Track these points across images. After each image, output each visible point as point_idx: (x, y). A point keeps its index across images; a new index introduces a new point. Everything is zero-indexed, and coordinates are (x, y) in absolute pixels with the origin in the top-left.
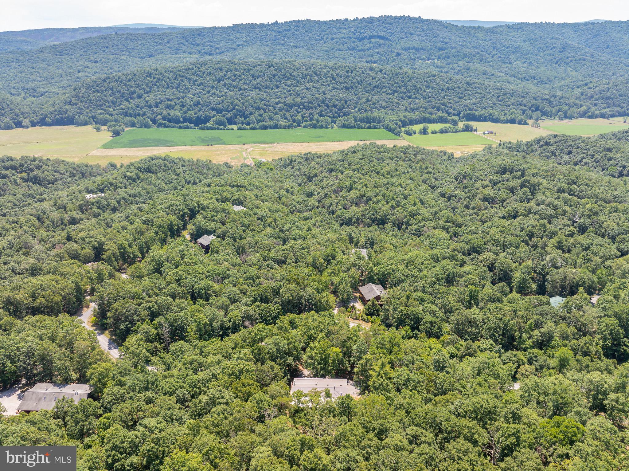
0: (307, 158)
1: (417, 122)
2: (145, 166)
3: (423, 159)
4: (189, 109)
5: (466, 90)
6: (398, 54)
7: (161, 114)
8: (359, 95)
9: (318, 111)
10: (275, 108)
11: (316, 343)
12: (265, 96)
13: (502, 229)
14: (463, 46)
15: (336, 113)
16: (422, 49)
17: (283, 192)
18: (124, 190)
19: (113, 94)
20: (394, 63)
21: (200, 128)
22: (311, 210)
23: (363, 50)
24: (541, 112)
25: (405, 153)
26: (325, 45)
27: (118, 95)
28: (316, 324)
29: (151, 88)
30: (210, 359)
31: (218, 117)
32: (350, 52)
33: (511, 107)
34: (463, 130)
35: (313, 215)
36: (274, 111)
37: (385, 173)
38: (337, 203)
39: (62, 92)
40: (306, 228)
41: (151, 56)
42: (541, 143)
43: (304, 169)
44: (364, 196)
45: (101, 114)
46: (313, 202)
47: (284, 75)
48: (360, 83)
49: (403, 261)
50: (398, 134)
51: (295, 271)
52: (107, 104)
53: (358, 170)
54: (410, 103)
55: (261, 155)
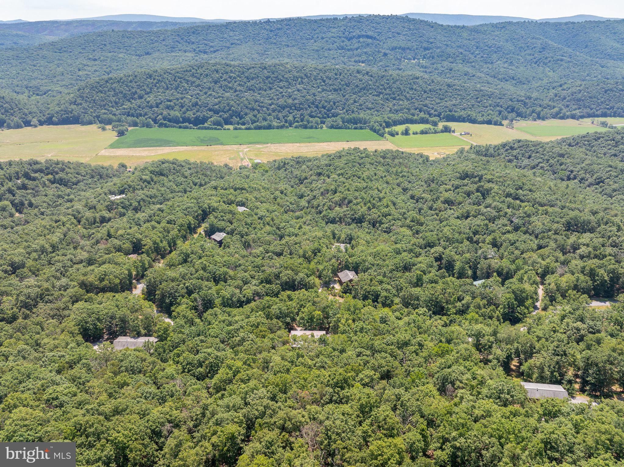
0: (299, 161)
1: (401, 123)
2: (157, 170)
3: (400, 163)
4: (187, 110)
5: (447, 92)
6: (385, 54)
7: (162, 114)
8: (347, 96)
9: (309, 112)
10: (268, 109)
11: (306, 309)
12: (258, 98)
13: (454, 227)
14: (447, 46)
15: (325, 114)
16: (408, 48)
17: (278, 193)
18: (141, 191)
19: (116, 95)
20: (381, 63)
21: (199, 129)
22: (301, 210)
23: (351, 50)
24: (517, 113)
25: (384, 158)
26: (315, 44)
27: (120, 95)
28: (306, 297)
29: (151, 89)
30: (236, 318)
31: (215, 118)
32: (340, 51)
33: (489, 108)
34: (442, 131)
35: (304, 215)
36: (268, 112)
37: (365, 178)
38: (324, 205)
39: (66, 91)
40: (298, 226)
41: (148, 54)
42: (507, 147)
43: (296, 172)
44: (346, 198)
45: (105, 114)
46: (303, 203)
47: (276, 77)
48: (348, 85)
49: (372, 253)
50: (382, 135)
51: (290, 261)
52: (110, 104)
53: (342, 174)
54: (394, 105)
55: (256, 155)
